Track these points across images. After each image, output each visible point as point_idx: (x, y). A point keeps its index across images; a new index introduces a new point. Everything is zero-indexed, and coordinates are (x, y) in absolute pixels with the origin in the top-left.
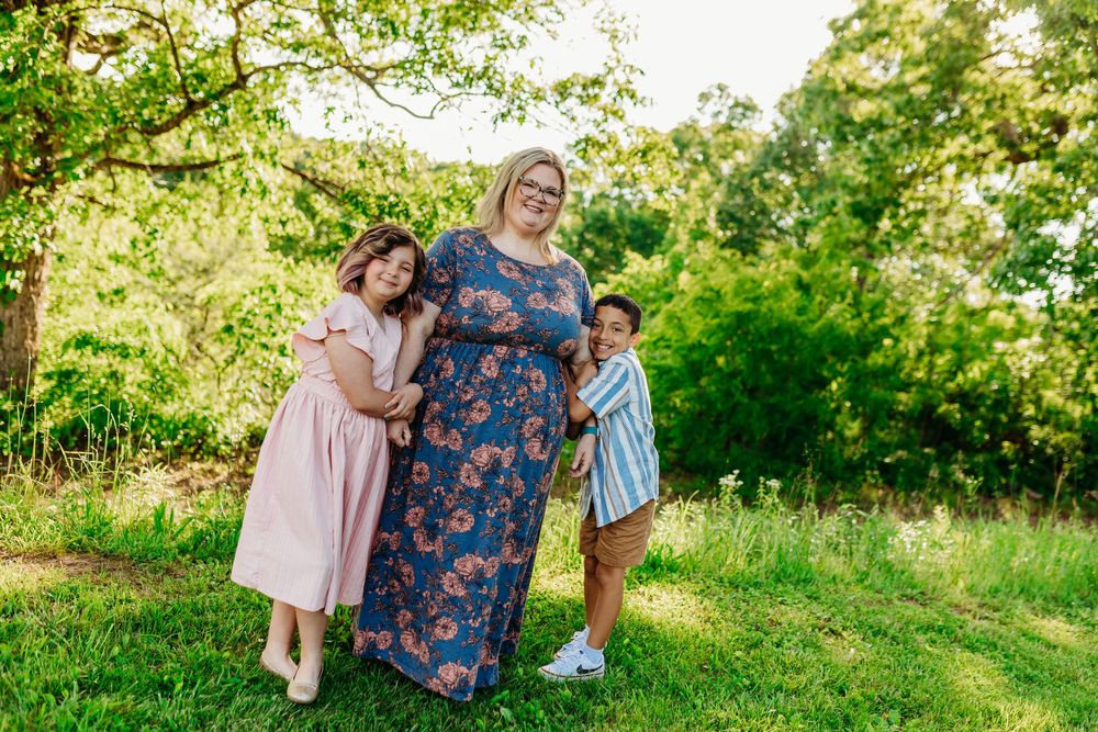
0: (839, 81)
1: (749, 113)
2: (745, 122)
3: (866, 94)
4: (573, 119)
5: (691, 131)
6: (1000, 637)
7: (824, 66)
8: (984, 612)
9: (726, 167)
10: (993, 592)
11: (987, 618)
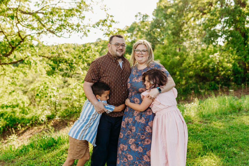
0: (162, 6)
1: (147, 17)
2: (146, 20)
3: (169, 7)
4: (102, 30)
5: (135, 24)
6: (209, 127)
7: (159, 4)
8: (206, 121)
9: (145, 30)
10: (209, 116)
11: (207, 123)
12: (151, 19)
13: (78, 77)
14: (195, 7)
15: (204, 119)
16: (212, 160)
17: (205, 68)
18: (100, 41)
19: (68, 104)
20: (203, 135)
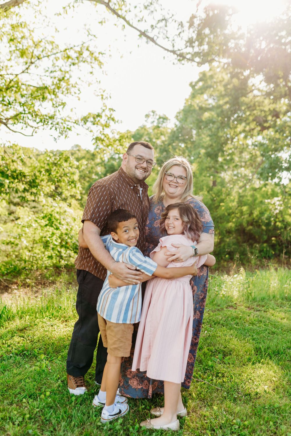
0: (196, 106)
1: (165, 121)
2: (164, 125)
3: (207, 110)
4: (91, 131)
5: (143, 130)
6: (263, 318)
7: (190, 101)
8: (258, 308)
9: (159, 142)
10: (263, 299)
11: (259, 310)
12: (172, 125)
13: (35, 207)
14: (250, 115)
15: (255, 304)
16: (271, 373)
17: (255, 220)
18: (79, 150)
19: (12, 253)
20: (254, 330)
